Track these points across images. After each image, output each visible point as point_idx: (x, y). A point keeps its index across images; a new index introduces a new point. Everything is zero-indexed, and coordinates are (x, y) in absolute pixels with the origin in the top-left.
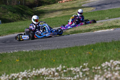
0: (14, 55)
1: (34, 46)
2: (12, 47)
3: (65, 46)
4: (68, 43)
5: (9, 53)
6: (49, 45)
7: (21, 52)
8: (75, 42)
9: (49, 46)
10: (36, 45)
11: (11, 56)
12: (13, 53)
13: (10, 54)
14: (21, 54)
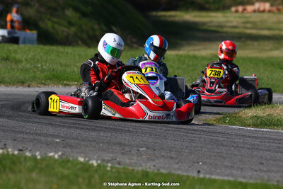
0: (41, 169)
1: (120, 144)
2: (46, 135)
3: (227, 167)
4: (240, 161)
5: (26, 158)
6: (173, 154)
7: (68, 161)
8: (264, 161)
9: (171, 158)
10: (129, 145)
11: (31, 170)
12: (42, 159)
13: (28, 164)
14: (68, 169)
